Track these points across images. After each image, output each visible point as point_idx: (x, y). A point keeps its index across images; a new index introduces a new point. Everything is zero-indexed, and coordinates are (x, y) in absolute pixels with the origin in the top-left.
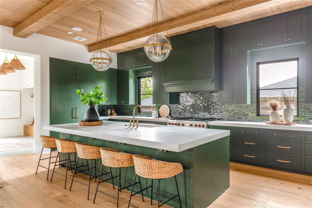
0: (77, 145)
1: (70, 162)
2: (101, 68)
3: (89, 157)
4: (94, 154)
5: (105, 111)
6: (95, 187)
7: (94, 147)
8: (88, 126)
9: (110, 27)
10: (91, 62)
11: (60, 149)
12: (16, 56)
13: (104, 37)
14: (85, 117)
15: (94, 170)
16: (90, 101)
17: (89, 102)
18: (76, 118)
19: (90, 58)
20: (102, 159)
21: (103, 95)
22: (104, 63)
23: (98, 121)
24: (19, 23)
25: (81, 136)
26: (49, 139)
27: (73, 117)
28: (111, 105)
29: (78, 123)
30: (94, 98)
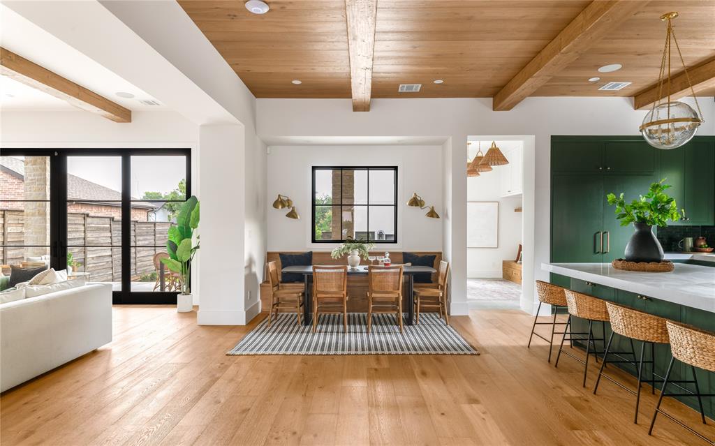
0: (611, 308)
1: (593, 340)
2: (669, 143)
3: (639, 335)
4: (651, 331)
5: (677, 241)
6: (651, 403)
7: (651, 316)
8: (633, 270)
9: (695, 41)
10: (644, 133)
11: (573, 310)
12: (494, 142)
13: (676, 67)
14: (627, 251)
15: (648, 366)
16: (638, 217)
17: (636, 220)
18: (603, 253)
19: (641, 125)
20: (672, 344)
21: (674, 204)
22: (676, 129)
23: (659, 261)
24: (502, 87)
25: (617, 289)
26: (553, 288)
27: (597, 251)
28: (693, 226)
29: (611, 264)
30: (649, 211)
